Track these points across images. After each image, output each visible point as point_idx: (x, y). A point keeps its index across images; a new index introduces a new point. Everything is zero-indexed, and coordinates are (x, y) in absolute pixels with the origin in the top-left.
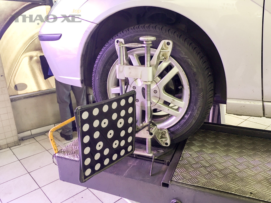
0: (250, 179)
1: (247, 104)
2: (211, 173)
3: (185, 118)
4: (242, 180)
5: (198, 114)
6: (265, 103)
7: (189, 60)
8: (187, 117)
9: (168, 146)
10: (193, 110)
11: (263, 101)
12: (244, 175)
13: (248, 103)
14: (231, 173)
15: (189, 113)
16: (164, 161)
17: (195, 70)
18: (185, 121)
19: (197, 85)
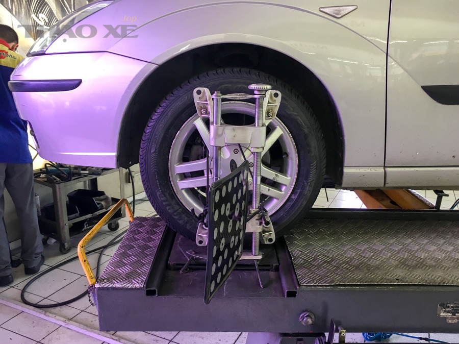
0: (386, 266)
1: (368, 172)
2: (339, 268)
3: (292, 199)
4: (377, 268)
5: (310, 191)
6: (388, 169)
7: (298, 117)
8: (293, 197)
9: (273, 242)
10: (303, 187)
11: (385, 167)
12: (377, 263)
13: (368, 170)
14: (362, 264)
15: (297, 192)
16: (269, 266)
17: (306, 131)
18: (292, 203)
19: (309, 151)
